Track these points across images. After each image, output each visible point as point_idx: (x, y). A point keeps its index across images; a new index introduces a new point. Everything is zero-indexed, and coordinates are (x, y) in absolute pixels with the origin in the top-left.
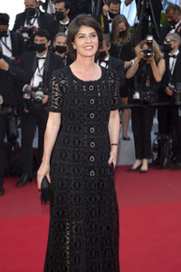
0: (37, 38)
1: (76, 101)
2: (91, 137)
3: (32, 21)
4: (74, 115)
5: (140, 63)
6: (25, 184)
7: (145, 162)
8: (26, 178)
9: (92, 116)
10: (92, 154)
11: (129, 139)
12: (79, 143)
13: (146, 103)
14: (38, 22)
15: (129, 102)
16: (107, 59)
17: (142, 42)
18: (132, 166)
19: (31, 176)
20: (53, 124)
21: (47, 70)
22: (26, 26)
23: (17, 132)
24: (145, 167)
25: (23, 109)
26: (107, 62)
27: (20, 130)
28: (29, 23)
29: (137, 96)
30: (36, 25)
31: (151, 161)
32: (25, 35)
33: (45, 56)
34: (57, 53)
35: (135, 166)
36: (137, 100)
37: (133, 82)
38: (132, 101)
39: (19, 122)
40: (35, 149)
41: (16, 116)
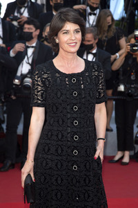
0: (26, 26)
1: (59, 94)
2: (75, 130)
3: (22, 10)
4: (57, 108)
5: (126, 57)
6: (7, 170)
7: (127, 154)
8: (9, 163)
9: (76, 108)
10: (75, 148)
11: (112, 130)
12: (63, 136)
13: (130, 95)
14: (28, 12)
15: (113, 94)
16: (94, 51)
17: (130, 36)
18: (114, 157)
19: (14, 162)
20: (37, 120)
21: (36, 58)
22: (16, 14)
23: (4, 117)
24: (126, 160)
25: (10, 95)
26: (94, 55)
27: (5, 115)
28: (19, 12)
29: (122, 88)
30: (26, 14)
31: (132, 153)
32: (15, 23)
33: (34, 45)
34: (46, 43)
35: (117, 158)
36: (121, 92)
37: (118, 74)
38: (116, 93)
39: (5, 108)
40: (19, 136)
41: (3, 102)
